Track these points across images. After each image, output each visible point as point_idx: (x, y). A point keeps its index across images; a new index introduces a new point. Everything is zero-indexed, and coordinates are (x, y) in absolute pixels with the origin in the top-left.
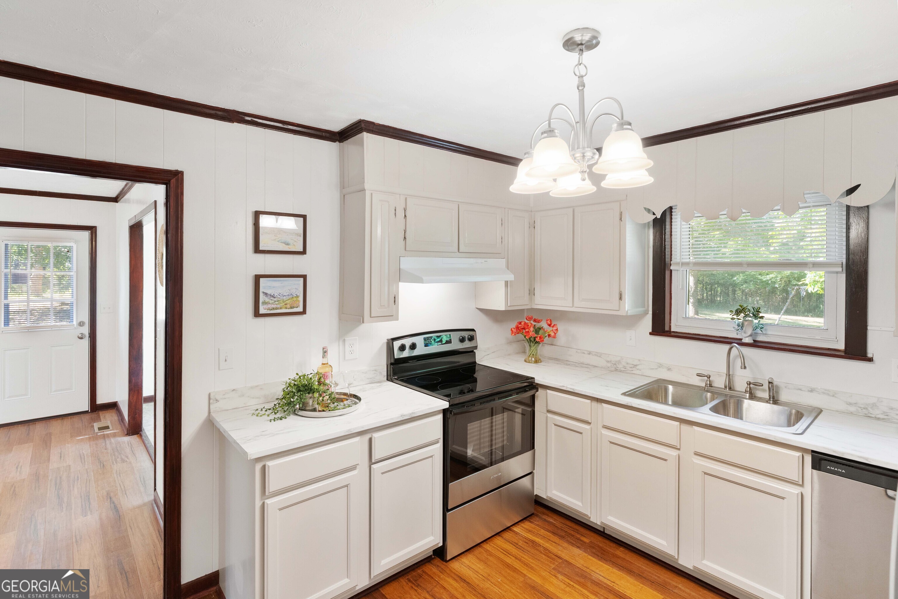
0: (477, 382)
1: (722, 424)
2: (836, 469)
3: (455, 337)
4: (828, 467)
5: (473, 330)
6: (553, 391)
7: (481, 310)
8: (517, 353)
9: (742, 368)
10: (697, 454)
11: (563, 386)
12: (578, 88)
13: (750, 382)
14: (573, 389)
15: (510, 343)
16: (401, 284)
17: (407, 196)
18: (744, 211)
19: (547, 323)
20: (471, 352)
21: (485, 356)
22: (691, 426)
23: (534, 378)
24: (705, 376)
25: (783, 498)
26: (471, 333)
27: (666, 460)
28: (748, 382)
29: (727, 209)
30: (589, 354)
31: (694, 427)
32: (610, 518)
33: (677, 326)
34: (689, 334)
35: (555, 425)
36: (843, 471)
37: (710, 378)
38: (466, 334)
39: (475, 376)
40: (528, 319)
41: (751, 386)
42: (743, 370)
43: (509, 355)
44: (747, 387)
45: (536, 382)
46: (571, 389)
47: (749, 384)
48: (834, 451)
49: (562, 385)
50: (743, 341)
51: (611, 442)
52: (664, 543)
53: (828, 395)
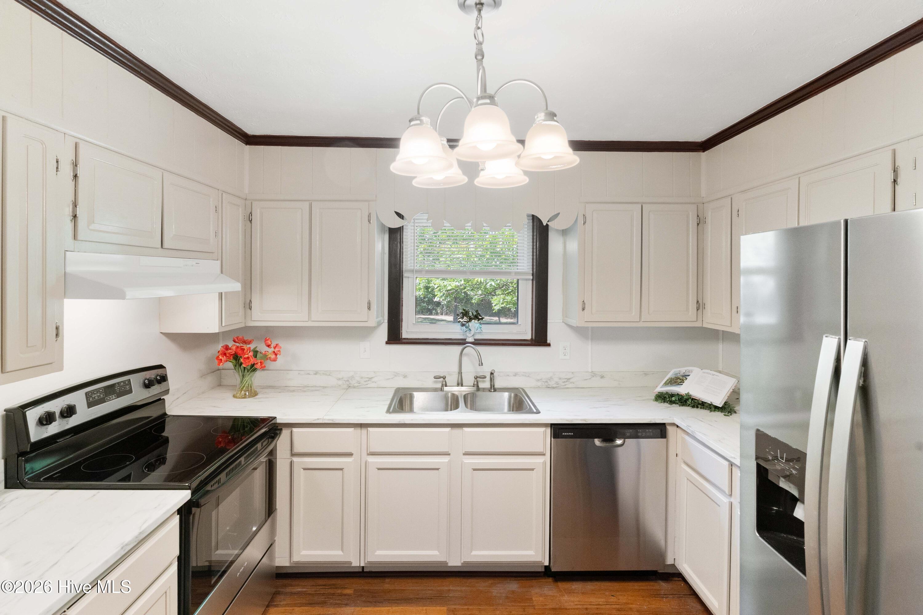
0: (168, 442)
1: (490, 420)
2: (568, 434)
3: (136, 381)
4: (563, 434)
5: (161, 367)
6: (299, 427)
7: (167, 335)
8: (213, 388)
9: (479, 365)
10: (466, 454)
11: (318, 419)
12: (476, 58)
13: (477, 376)
14: (332, 420)
15: (203, 376)
16: (66, 301)
17: (78, 141)
18: (485, 225)
19: (266, 344)
20: (159, 401)
21: (173, 402)
22: (461, 429)
23: (276, 417)
24: (440, 378)
25: (533, 470)
26: (159, 371)
27: (438, 469)
28: (475, 376)
29: (471, 222)
30: (316, 374)
31: (464, 428)
32: (378, 553)
33: (408, 333)
34: (418, 339)
35: (305, 469)
36: (572, 434)
37: (446, 379)
38: (151, 374)
39: (164, 434)
40: (237, 340)
41: (478, 379)
42: (481, 366)
43: (203, 393)
44: (475, 381)
45: (279, 421)
46: (329, 420)
47: (476, 378)
48: (567, 420)
49: (316, 418)
50: (466, 340)
51: (379, 469)
52: (436, 553)
53: (525, 376)
